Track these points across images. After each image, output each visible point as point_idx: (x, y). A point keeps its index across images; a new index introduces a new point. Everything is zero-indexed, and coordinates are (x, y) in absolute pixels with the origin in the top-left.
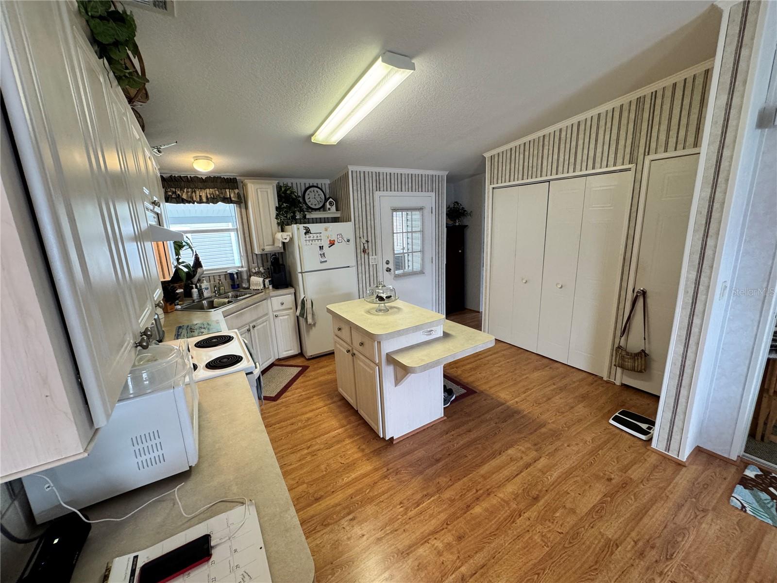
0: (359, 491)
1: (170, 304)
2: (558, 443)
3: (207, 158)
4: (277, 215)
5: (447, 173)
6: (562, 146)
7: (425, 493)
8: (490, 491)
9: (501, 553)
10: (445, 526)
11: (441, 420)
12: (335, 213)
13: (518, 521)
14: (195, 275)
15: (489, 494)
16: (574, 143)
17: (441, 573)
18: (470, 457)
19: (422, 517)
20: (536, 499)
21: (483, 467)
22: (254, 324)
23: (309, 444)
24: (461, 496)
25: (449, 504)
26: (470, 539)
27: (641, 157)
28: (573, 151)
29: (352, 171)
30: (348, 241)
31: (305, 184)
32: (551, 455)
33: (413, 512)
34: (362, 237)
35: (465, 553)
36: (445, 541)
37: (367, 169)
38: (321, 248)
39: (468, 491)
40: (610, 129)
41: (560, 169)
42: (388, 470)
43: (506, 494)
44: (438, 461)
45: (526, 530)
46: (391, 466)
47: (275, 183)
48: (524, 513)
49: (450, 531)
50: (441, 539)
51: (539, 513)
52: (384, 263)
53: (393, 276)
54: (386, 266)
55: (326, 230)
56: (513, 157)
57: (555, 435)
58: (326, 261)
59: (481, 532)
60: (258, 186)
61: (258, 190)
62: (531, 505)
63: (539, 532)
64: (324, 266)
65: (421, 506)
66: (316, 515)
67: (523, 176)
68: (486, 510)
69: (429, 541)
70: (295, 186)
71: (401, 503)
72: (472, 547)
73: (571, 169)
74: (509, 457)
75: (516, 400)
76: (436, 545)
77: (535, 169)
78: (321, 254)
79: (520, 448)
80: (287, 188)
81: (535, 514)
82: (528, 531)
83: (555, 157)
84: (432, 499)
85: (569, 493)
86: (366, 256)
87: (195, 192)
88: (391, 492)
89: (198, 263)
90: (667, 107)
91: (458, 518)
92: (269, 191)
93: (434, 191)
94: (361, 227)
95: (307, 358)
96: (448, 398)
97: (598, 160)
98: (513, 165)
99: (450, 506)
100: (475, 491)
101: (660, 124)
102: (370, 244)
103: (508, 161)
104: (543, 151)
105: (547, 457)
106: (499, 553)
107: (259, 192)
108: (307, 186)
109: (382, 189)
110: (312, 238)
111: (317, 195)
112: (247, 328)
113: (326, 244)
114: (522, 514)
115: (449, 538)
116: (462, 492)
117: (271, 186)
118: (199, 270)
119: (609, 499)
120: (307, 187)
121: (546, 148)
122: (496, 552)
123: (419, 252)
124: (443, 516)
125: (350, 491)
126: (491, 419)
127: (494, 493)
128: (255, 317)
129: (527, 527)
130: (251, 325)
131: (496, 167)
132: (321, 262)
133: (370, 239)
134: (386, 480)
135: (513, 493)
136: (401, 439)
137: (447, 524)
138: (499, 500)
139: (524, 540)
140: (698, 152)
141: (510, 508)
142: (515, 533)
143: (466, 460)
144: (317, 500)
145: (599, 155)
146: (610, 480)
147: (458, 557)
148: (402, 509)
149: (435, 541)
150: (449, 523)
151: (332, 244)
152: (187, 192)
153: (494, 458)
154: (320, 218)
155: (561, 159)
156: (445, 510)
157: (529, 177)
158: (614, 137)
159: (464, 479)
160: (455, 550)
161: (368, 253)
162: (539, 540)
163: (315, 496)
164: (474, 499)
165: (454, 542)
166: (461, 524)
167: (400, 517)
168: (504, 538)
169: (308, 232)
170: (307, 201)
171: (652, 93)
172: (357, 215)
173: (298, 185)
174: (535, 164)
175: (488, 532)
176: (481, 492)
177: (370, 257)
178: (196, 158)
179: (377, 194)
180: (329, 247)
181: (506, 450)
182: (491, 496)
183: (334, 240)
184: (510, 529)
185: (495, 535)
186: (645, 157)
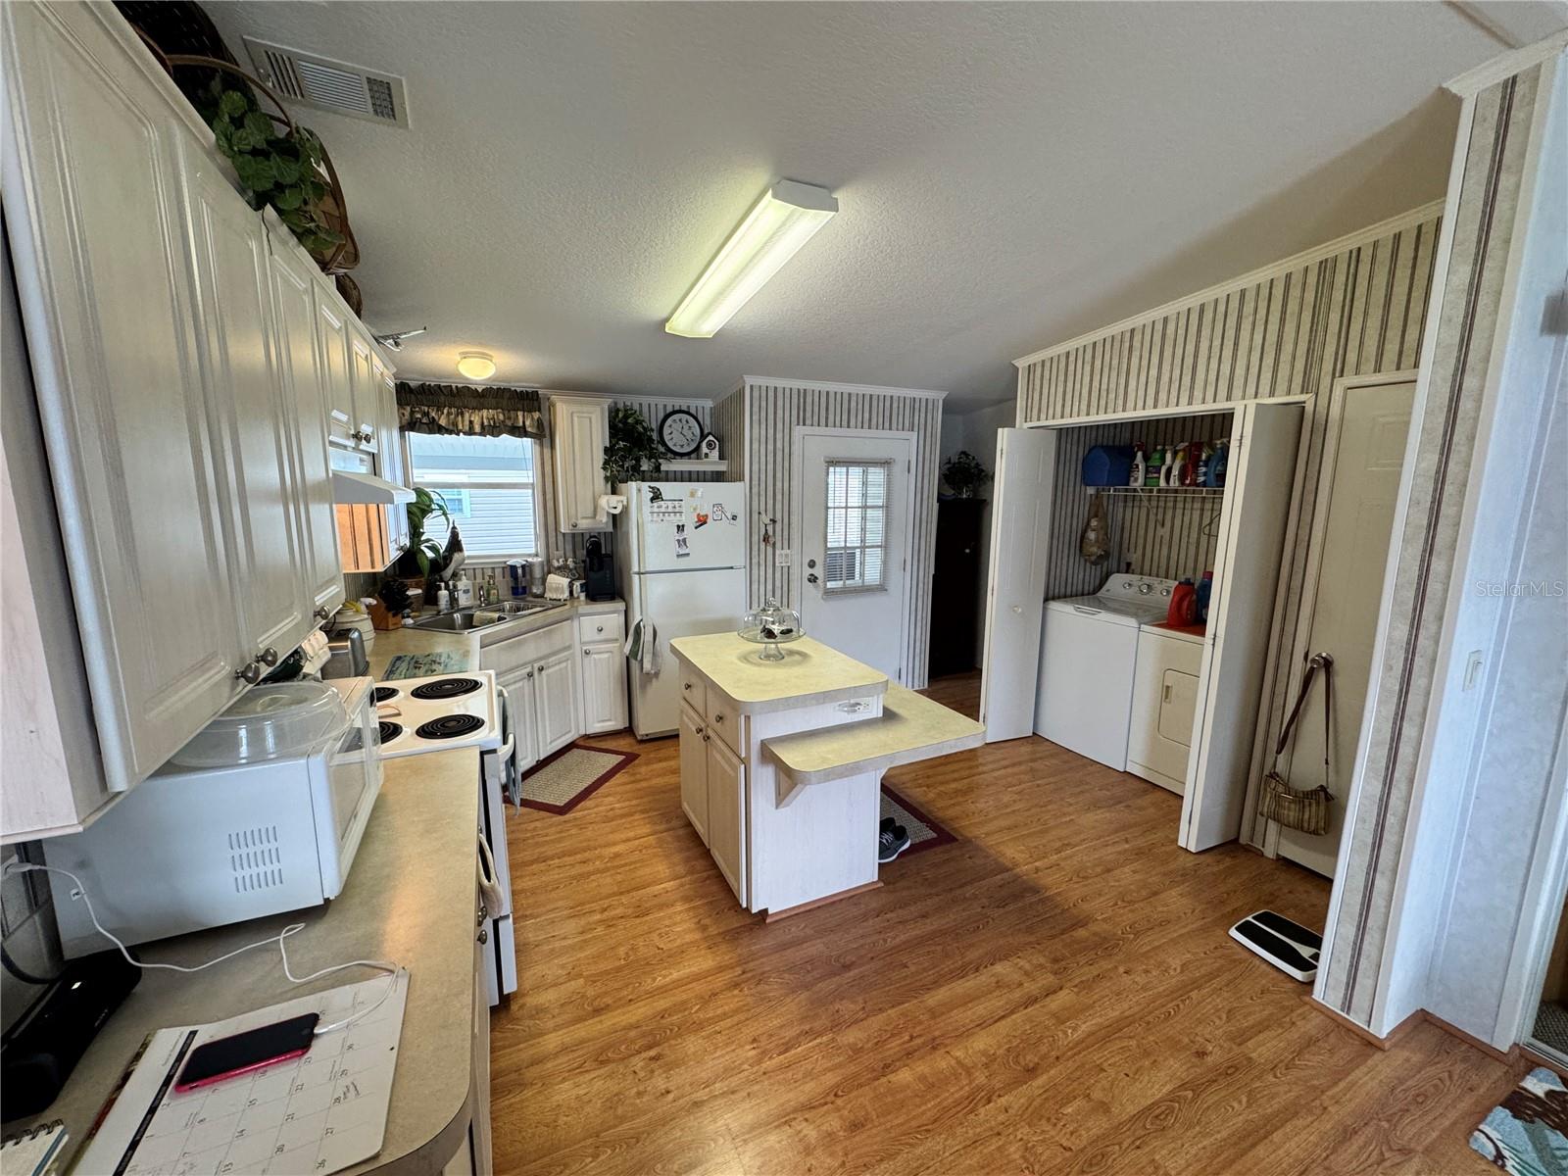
0: (682, 1006)
1: (394, 615)
2: (1106, 965)
3: (484, 356)
4: (606, 463)
5: (944, 395)
6: (1168, 351)
7: (806, 1027)
8: (938, 1041)
9: (930, 1170)
10: (831, 1098)
11: (871, 888)
12: (715, 463)
13: (982, 1111)
14: (447, 565)
15: (934, 1048)
16: (1190, 348)
18: (913, 969)
19: (790, 1074)
20: (1032, 1072)
21: (933, 993)
22: (542, 663)
23: (606, 903)
24: (877, 1044)
25: (850, 1057)
26: (874, 1131)
27: (1326, 381)
28: (1189, 361)
29: (752, 387)
30: (734, 518)
31: (665, 406)
32: (1085, 986)
33: (774, 1061)
34: (763, 513)
35: (859, 1157)
36: (824, 1128)
37: (781, 383)
38: (680, 528)
39: (893, 1035)
40: (1263, 321)
41: (1163, 396)
42: (744, 973)
43: (970, 1051)
44: (847, 967)
45: (996, 1131)
46: (751, 965)
47: (606, 402)
48: (999, 1096)
49: (838, 1110)
50: (818, 1122)
51: (1031, 1100)
52: (806, 566)
53: (822, 592)
54: (808, 571)
55: (692, 495)
56: (1071, 368)
57: (1105, 946)
58: (688, 554)
59: (900, 1120)
60: (575, 408)
61: (575, 415)
62: (1018, 1082)
63: (1021, 1139)
64: (683, 563)
65: (793, 1052)
66: (589, 1040)
68: (922, 1078)
69: (793, 1123)
70: (645, 409)
71: (754, 1040)
72: (875, 1147)
73: (1184, 399)
74: (994, 980)
75: (1037, 864)
76: (805, 1132)
77: (1112, 396)
78: (678, 541)
79: (1022, 963)
80: (628, 412)
81: (1022, 1101)
82: (999, 1134)
83: (1154, 372)
84: (818, 1041)
85: (1103, 1070)
86: (770, 549)
87: (462, 414)
88: (742, 1017)
89: (455, 544)
90: (1381, 280)
91: (861, 1086)
92: (593, 417)
93: (916, 429)
94: (763, 493)
95: (639, 738)
96: (894, 846)
97: (1239, 381)
99: (851, 1059)
100: (907, 1038)
101: (1366, 313)
102: (778, 526)
103: (1062, 378)
104: (1129, 359)
105: (1075, 990)
106: (928, 1168)
107: (576, 419)
108: (669, 409)
109: (808, 422)
110: (663, 510)
111: (686, 427)
112: (528, 670)
113: (690, 521)
114: (994, 1098)
115: (833, 1123)
116: (880, 1036)
117: (598, 409)
118: (456, 556)
119: (1190, 1094)
120: (668, 412)
121: (1136, 354)
122: (922, 1165)
123: (878, 546)
124: (831, 1079)
125: (662, 1004)
126: (975, 897)
127: (946, 1046)
128: (545, 651)
129: (999, 1125)
130: (536, 666)
131: (1038, 387)
132: (678, 556)
133: (778, 517)
134: (736, 992)
135: (984, 1053)
136: (784, 916)
137: (836, 1095)
138: (953, 1062)
139: (985, 1151)
140: (1412, 378)
141: (971, 1083)
142: (971, 1132)
143: (905, 972)
144: (597, 1011)
145: (1240, 371)
146: (1201, 1054)
147: (844, 1162)
148: (754, 1052)
149: (805, 1124)
150: (840, 1093)
151: (702, 521)
152: (449, 414)
153: (963, 977)
154: (690, 472)
155: (1165, 378)
156: (839, 1066)
158: (1272, 338)
159: (889, 1012)
160: (838, 1148)
161: (774, 544)
162: (1016, 1156)
163: (596, 1003)
164: (903, 1053)
165: (841, 1133)
166: (864, 1098)
167: (746, 1066)
168: (946, 1140)
169: (657, 496)
170: (667, 438)
171: (1351, 252)
172: (755, 467)
173: (650, 407)
174: (1113, 386)
175: (914, 1123)
176: (919, 1041)
177: (778, 552)
178: (465, 356)
179: (799, 431)
180: (696, 528)
181: (991, 964)
182: (938, 1052)
183: (707, 516)
184: (961, 1124)
185: (928, 1131)
186: (1335, 380)
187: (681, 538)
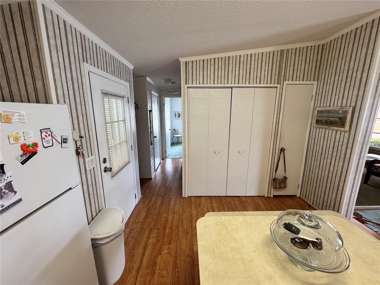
5: (133, 68)
6: (241, 66)
16: (248, 67)
27: (282, 82)
28: (248, 71)
30: (64, 141)
40: (268, 63)
41: (241, 81)
52: (102, 163)
54: (103, 166)
56: (205, 66)
58: (20, 200)
67: (214, 81)
73: (247, 82)
77: (223, 78)
83: (237, 72)
86: (82, 160)
97: (262, 79)
98: (205, 72)
101: (290, 66)
103: (201, 69)
104: (228, 66)
121: (231, 65)
131: (191, 71)
145: (262, 76)
155: (241, 75)
157: (219, 83)
158: (270, 68)
161: (84, 155)
171: (287, 49)
174: (223, 75)
177: (87, 160)
179: (85, 66)
180: (23, 163)
186: (284, 82)
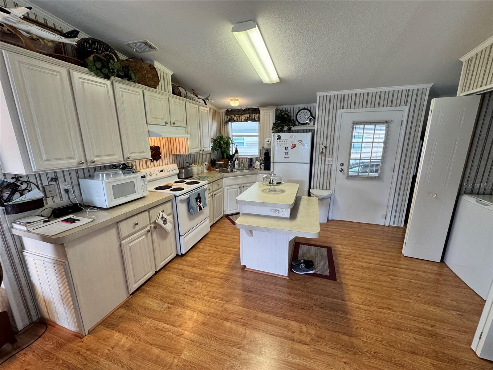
0: (206, 275)
1: (213, 167)
2: (339, 353)
3: (235, 100)
5: (431, 85)
7: (222, 297)
8: (247, 325)
9: (205, 347)
10: (207, 314)
12: (311, 126)
13: (234, 348)
14: (233, 157)
15: (244, 325)
17: (180, 324)
18: (266, 304)
19: (207, 303)
21: (263, 314)
22: (244, 185)
23: (219, 247)
24: (231, 312)
25: (222, 310)
26: (206, 328)
29: (320, 97)
31: (299, 108)
32: (319, 352)
33: (207, 298)
34: (321, 144)
35: (196, 330)
36: (198, 318)
37: (332, 93)
38: (286, 148)
39: (238, 314)
42: (226, 277)
43: (252, 334)
44: (249, 291)
45: (230, 356)
46: (229, 276)
47: (274, 109)
48: (243, 350)
49: (205, 318)
50: (199, 316)
51: (250, 360)
52: (339, 165)
53: (346, 176)
54: (340, 168)
55: (291, 137)
57: (350, 349)
58: (288, 157)
59: (214, 332)
60: (265, 111)
61: (265, 114)
62: (253, 352)
63: (233, 364)
64: (287, 160)
65: (213, 299)
66: (186, 270)
68: (231, 329)
69: (195, 312)
70: (292, 110)
71: (209, 291)
72: (201, 331)
74: (287, 324)
75: (360, 306)
76: (194, 316)
78: (285, 153)
79: (304, 328)
80: (282, 111)
82: (230, 357)
84: (221, 302)
86: (323, 158)
87: (240, 116)
88: (215, 285)
89: (237, 152)
91: (216, 317)
92: (270, 113)
93: (409, 105)
94: (322, 136)
99: (222, 311)
100: (241, 317)
102: (328, 149)
105: (312, 349)
108: (301, 108)
109: (345, 107)
110: (281, 142)
111: (306, 114)
112: (240, 186)
113: (290, 146)
114: (241, 349)
115: (201, 319)
116: (235, 312)
117: (272, 111)
118: (236, 155)
122: (205, 344)
123: (379, 160)
124: (212, 311)
125: (204, 272)
126: (316, 300)
127: (247, 327)
128: (245, 182)
129: (233, 355)
130: (243, 185)
132: (285, 158)
133: (328, 145)
134: (219, 280)
135: (255, 338)
136: (250, 270)
138: (243, 332)
139: (221, 356)
141: (241, 340)
142: (224, 350)
143: (263, 303)
144: (193, 267)
147: (192, 328)
148: (206, 293)
150: (210, 315)
151: (294, 146)
153: (278, 317)
156: (218, 310)
159: (245, 309)
160: (195, 324)
161: (325, 155)
162: (227, 366)
163: (195, 265)
164: (235, 319)
165: (200, 322)
166: (213, 320)
167: (201, 295)
168: (217, 345)
169: (279, 138)
173: (292, 108)
175: (215, 335)
176: (242, 320)
177: (327, 159)
178: (231, 100)
179: (339, 111)
180: (292, 148)
181: (292, 320)
182: (243, 327)
183: (296, 144)
184: (225, 346)
185: (216, 339)
187: (286, 152)
